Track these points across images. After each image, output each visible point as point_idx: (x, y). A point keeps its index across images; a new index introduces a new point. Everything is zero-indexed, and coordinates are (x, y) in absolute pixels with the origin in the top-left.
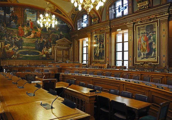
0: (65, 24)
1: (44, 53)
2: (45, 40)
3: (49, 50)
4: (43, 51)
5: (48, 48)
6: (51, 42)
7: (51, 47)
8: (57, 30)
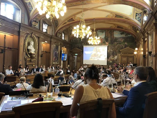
0: (130, 35)
1: (111, 60)
2: (112, 50)
3: (115, 57)
4: (110, 58)
5: (114, 56)
6: (117, 51)
7: (116, 55)
8: (122, 41)
